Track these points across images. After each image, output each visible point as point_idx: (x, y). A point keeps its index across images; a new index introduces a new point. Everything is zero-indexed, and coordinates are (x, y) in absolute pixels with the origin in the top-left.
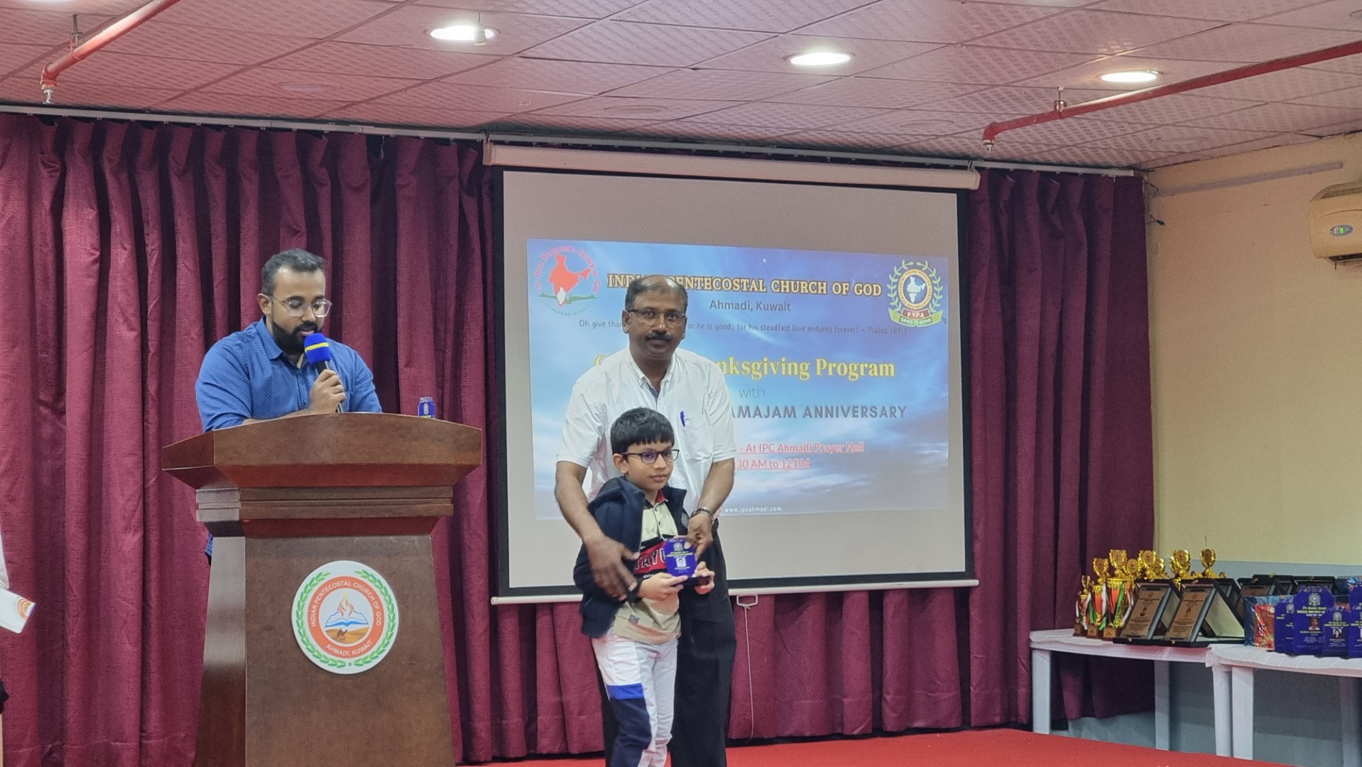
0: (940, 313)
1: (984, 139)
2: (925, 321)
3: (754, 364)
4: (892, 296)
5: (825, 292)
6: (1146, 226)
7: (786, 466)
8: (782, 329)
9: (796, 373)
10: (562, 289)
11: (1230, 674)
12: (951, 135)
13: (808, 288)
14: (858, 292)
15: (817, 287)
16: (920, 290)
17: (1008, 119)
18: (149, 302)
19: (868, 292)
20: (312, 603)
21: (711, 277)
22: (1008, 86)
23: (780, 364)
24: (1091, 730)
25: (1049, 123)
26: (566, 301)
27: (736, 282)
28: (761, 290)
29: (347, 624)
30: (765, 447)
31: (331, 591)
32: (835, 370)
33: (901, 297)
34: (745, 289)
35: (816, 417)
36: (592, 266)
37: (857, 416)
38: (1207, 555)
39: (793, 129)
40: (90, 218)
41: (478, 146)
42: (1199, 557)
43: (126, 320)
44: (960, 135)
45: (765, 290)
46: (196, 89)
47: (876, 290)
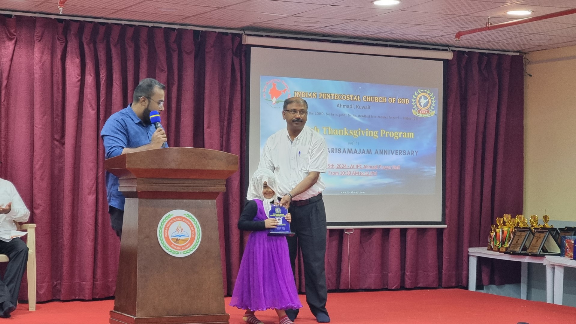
0: (434, 112)
1: (455, 38)
2: (428, 115)
3: (354, 131)
4: (414, 104)
5: (385, 102)
6: (524, 77)
7: (367, 174)
8: (367, 117)
9: (372, 135)
10: (274, 97)
11: (554, 268)
12: (441, 36)
13: (378, 100)
14: (399, 102)
15: (382, 100)
16: (426, 102)
17: (466, 30)
18: (101, 98)
19: (403, 102)
20: (166, 227)
21: (338, 94)
22: (466, 16)
23: (366, 131)
24: (493, 290)
25: (484, 32)
26: (276, 102)
27: (348, 96)
28: (358, 100)
29: (180, 236)
30: (358, 166)
31: (173, 222)
32: (388, 135)
33: (417, 105)
34: (352, 100)
35: (380, 154)
36: (288, 88)
37: (397, 154)
38: (545, 217)
39: (373, 32)
40: (77, 62)
41: (240, 36)
42: (541, 218)
43: (91, 106)
44: (444, 36)
45: (360, 100)
46: (123, 9)
47: (407, 101)
